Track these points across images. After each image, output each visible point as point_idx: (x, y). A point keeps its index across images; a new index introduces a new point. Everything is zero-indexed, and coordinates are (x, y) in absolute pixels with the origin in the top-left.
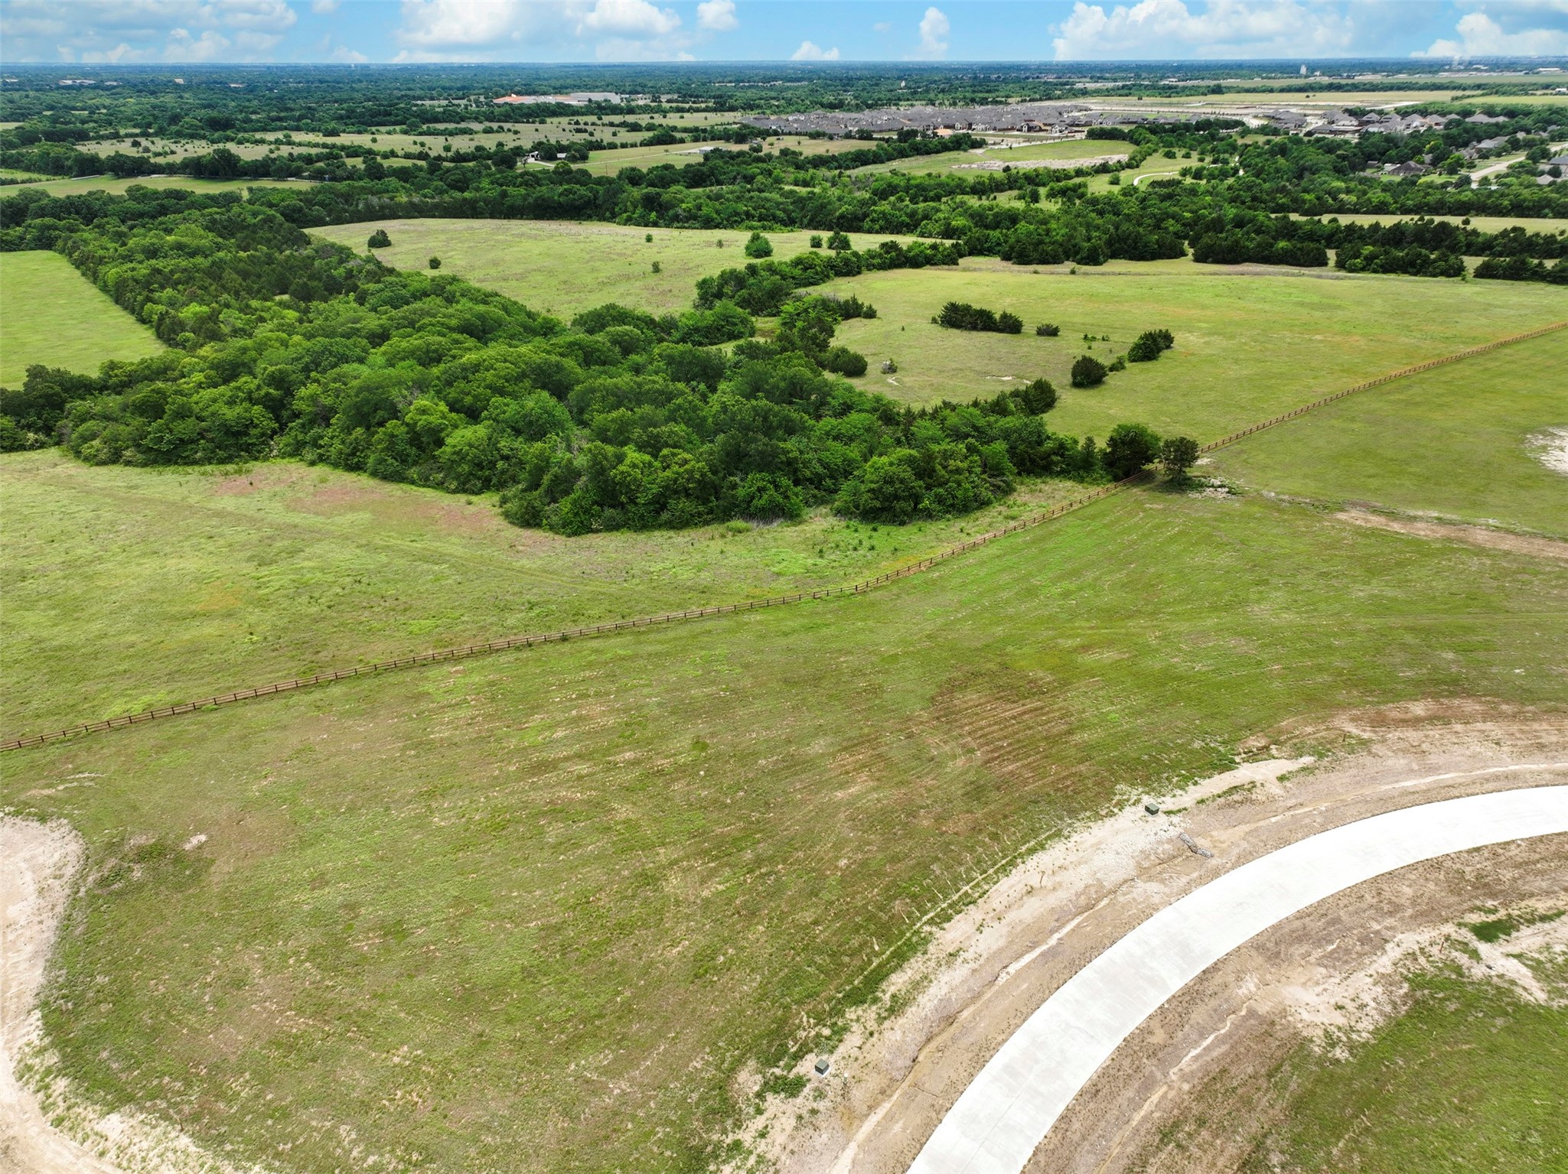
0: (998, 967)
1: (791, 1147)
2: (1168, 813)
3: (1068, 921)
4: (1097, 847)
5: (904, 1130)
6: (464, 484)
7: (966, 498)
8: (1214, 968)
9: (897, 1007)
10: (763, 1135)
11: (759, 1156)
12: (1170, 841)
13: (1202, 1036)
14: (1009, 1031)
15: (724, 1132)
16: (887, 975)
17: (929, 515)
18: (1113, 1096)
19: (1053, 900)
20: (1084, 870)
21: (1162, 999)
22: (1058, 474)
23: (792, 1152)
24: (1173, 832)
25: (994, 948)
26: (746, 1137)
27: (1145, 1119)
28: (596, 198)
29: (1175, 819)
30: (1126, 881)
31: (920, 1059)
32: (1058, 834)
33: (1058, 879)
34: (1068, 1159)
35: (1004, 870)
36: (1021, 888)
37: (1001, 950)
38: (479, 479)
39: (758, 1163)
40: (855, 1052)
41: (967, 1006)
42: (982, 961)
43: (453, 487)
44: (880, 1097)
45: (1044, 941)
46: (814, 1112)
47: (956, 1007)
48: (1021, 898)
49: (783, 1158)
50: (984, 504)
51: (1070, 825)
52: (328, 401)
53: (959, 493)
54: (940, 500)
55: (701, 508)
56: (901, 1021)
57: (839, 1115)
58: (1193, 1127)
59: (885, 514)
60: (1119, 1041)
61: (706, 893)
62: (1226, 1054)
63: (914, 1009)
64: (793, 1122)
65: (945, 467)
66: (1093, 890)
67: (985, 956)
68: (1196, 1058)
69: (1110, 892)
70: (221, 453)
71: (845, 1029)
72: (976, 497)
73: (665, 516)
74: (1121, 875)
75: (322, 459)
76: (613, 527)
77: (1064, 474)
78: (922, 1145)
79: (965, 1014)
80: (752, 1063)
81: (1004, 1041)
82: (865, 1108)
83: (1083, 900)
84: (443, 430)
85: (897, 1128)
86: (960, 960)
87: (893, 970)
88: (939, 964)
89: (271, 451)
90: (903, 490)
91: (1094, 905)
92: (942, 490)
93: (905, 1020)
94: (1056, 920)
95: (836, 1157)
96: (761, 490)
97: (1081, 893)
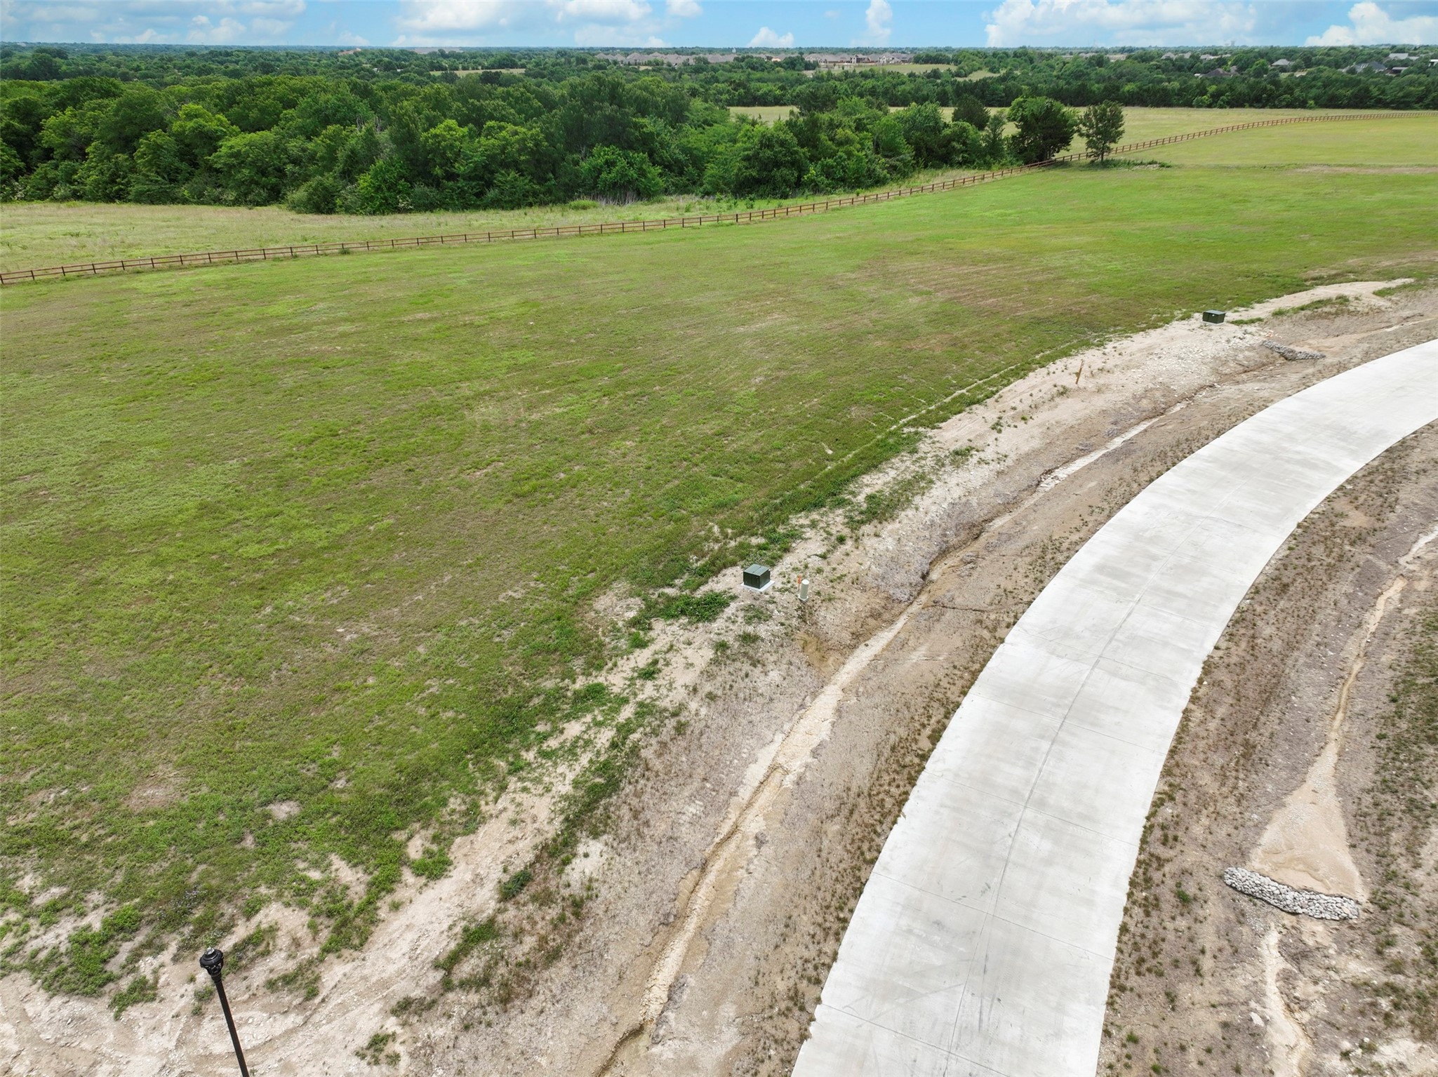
0: (1037, 471)
1: (708, 687)
2: (1238, 323)
3: (1131, 426)
4: (1148, 353)
5: (931, 657)
6: (246, 195)
7: (857, 171)
8: (1404, 447)
9: (880, 510)
10: (647, 675)
11: (641, 705)
12: (1251, 348)
14: (1087, 528)
15: (568, 675)
16: (855, 476)
17: (816, 189)
18: (1316, 591)
19: (1102, 402)
20: (1137, 374)
21: (1338, 480)
22: (960, 164)
23: (711, 697)
24: (1252, 340)
25: (1025, 448)
26: (615, 680)
27: (1392, 617)
29: (1250, 329)
30: (1202, 388)
31: (934, 576)
32: (1086, 344)
33: (1101, 381)
34: (1276, 676)
35: (1017, 375)
36: (1047, 389)
37: (1036, 453)
38: (263, 188)
39: (639, 715)
40: (815, 562)
41: (998, 514)
42: (1009, 462)
43: (231, 198)
44: (871, 622)
45: (1101, 445)
46: (747, 639)
47: (983, 513)
48: (1052, 399)
49: (693, 706)
50: (879, 182)
51: (1101, 336)
52: (82, 130)
53: (851, 164)
54: (828, 172)
55: (536, 187)
56: (890, 527)
57: (798, 645)
59: (762, 188)
60: (1291, 527)
61: (535, 417)
63: (910, 512)
64: (709, 654)
65: (832, 139)
66: (1158, 394)
67: (1013, 456)
69: (1183, 398)
71: (794, 536)
72: (871, 173)
73: (491, 194)
74: (1196, 381)
75: (77, 196)
76: (426, 206)
77: (966, 163)
78: (975, 675)
79: (998, 523)
80: (621, 586)
81: (1083, 540)
82: (846, 637)
83: (1146, 404)
84: (219, 138)
85: (918, 656)
86: (974, 460)
88: (940, 463)
89: (14, 193)
90: (785, 155)
91: (1165, 409)
92: (830, 161)
93: (897, 525)
94: (1115, 423)
95: (802, 706)
96: (610, 164)
97: (1142, 398)
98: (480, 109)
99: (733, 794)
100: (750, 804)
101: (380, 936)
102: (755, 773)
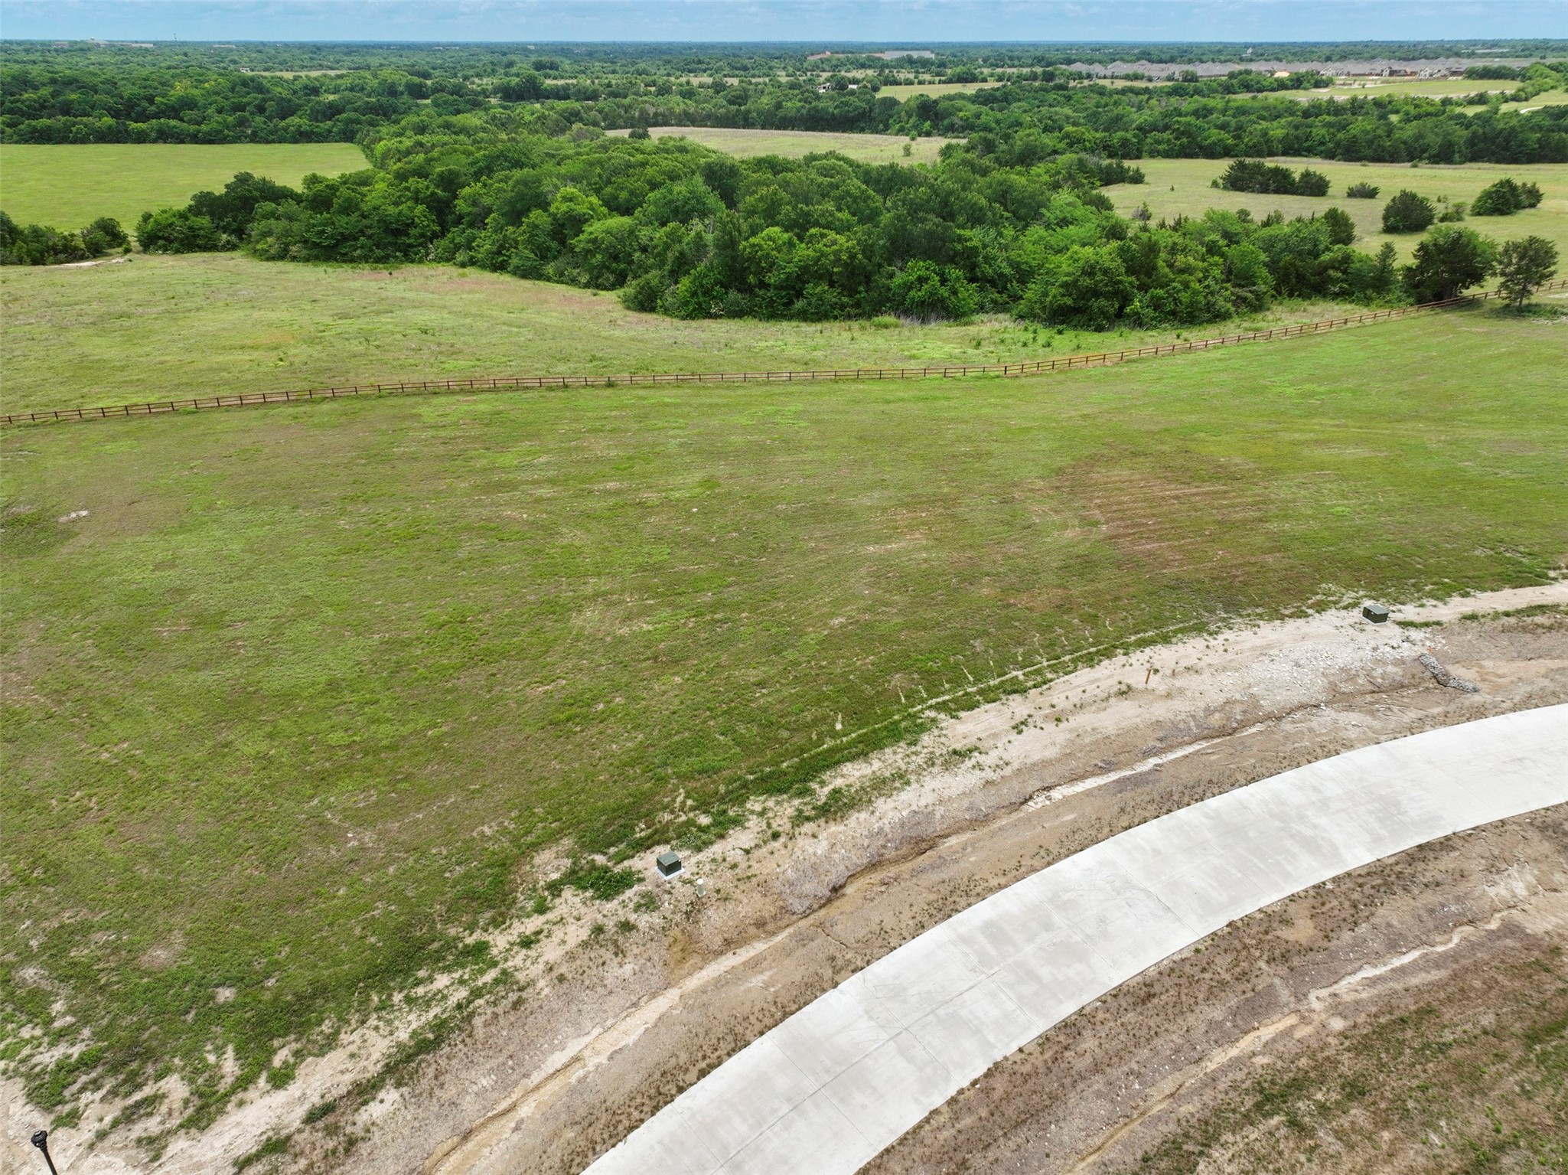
0: (1033, 784)
1: (563, 970)
2: (1405, 624)
3: (1181, 745)
4: (1263, 652)
5: (766, 986)
6: (597, 278)
7: (1192, 304)
8: (1446, 844)
9: (835, 808)
10: (527, 943)
11: (504, 972)
12: (1402, 662)
13: (1394, 946)
14: (1018, 872)
15: (471, 928)
16: (838, 763)
17: (1138, 322)
18: (1179, 1009)
19: (1161, 711)
20: (1228, 679)
21: (1326, 874)
22: (1336, 296)
23: (561, 979)
24: (1407, 651)
25: (1036, 757)
26: (499, 941)
27: (1236, 1063)
28: (871, 110)
29: (1415, 634)
30: (1302, 707)
31: (849, 890)
32: (1200, 629)
33: (1179, 683)
34: (1053, 1098)
35: (1090, 661)
36: (1110, 685)
37: (1046, 763)
38: (613, 272)
39: (497, 981)
40: (738, 856)
41: (958, 830)
42: (1008, 771)
43: (584, 280)
44: (752, 930)
45: (1129, 764)
46: (626, 927)
47: (938, 828)
48: (1108, 698)
49: (541, 983)
50: (1218, 317)
51: (1223, 620)
52: (486, 201)
53: (1185, 297)
54: (1157, 305)
55: (845, 299)
56: (833, 828)
57: (666, 941)
58: (1335, 1096)
59: (1078, 317)
60: (1219, 923)
61: (624, 631)
62: (1440, 985)
63: (863, 815)
64: (584, 934)
65: (1171, 266)
66: (1238, 709)
67: (1016, 765)
68: (1373, 982)
69: (1269, 717)
70: (379, 252)
71: (738, 822)
72: (1209, 307)
73: (799, 304)
74: (1297, 696)
75: (472, 262)
76: (737, 313)
77: (1344, 295)
78: (786, 1015)
79: (953, 841)
80: (567, 843)
81: (1001, 887)
82: (718, 941)
83: (1216, 720)
84: (586, 221)
85: (757, 981)
86: (969, 763)
87: (852, 758)
88: (931, 762)
89: (427, 255)
90: (1106, 285)
91: (1235, 730)
92: (1161, 292)
93: (842, 828)
94: (1160, 740)
95: (634, 1005)
96: (922, 280)
97: (1216, 710)
98: (808, 214)
99: (527, 1076)
100: (537, 1087)
101: (217, 1127)
102: (559, 1059)
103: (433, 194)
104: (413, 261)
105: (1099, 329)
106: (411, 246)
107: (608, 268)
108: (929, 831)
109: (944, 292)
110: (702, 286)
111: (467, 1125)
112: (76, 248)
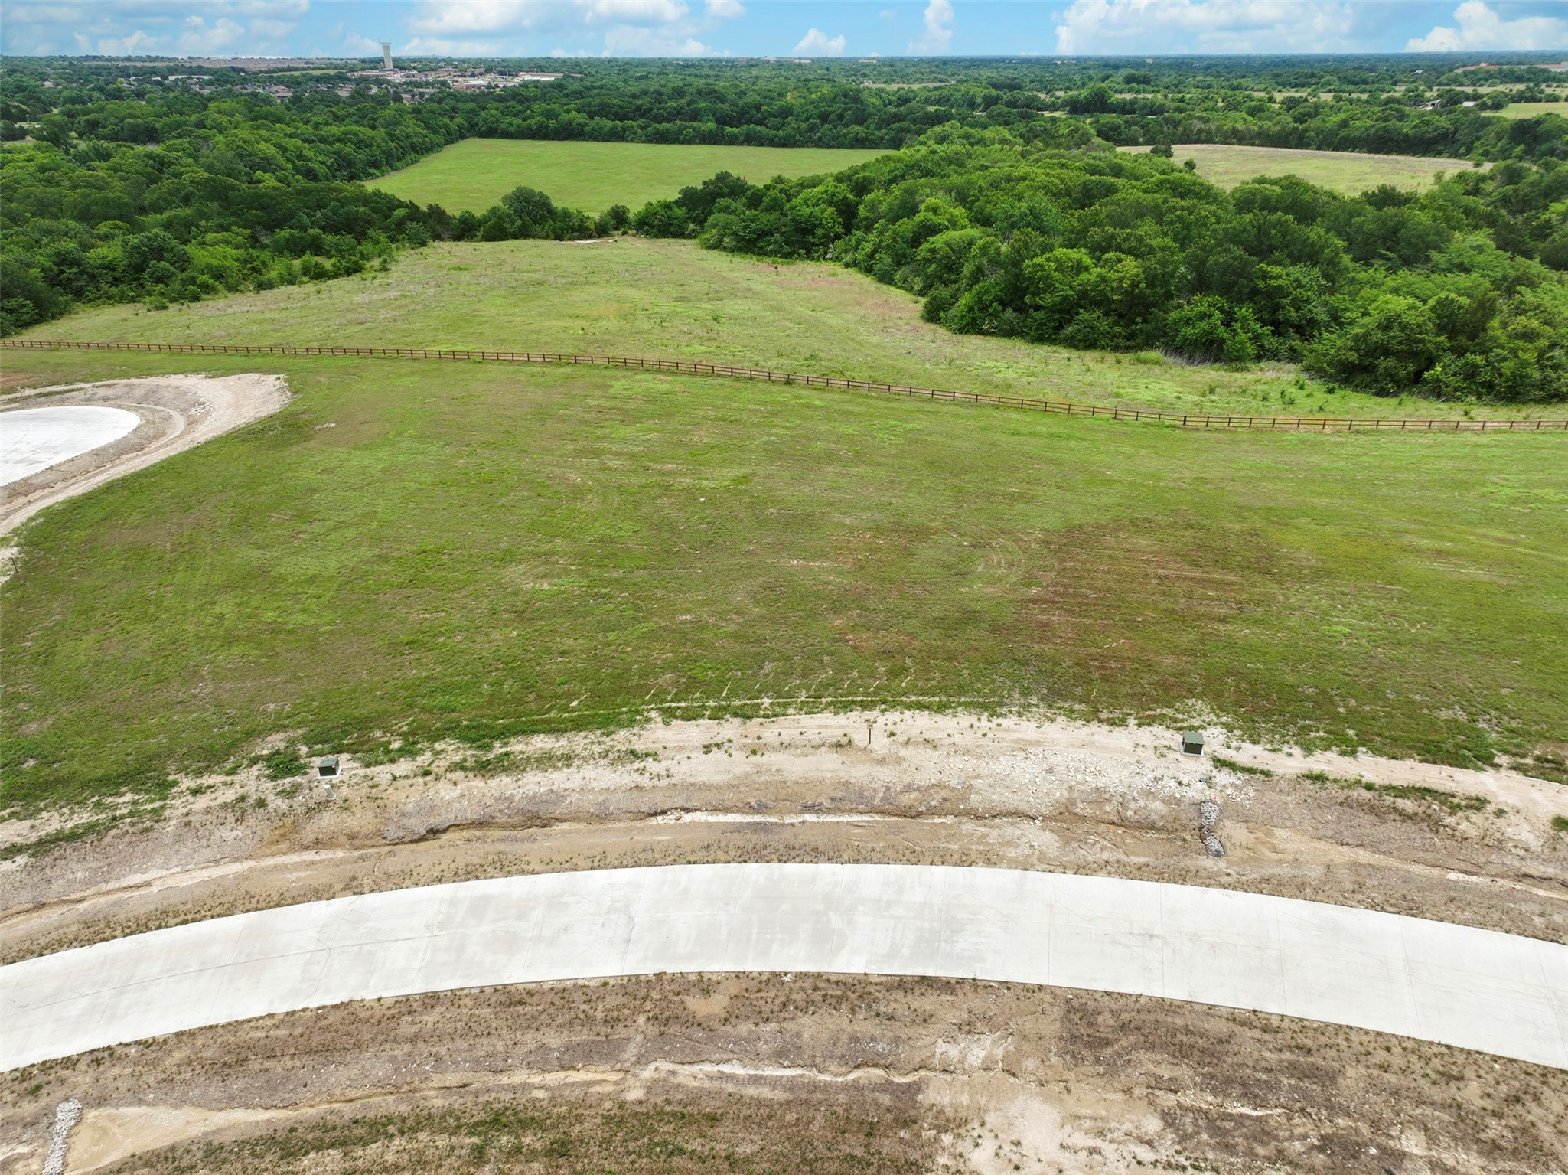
0: (679, 802)
1: (195, 818)
2: (1224, 764)
3: (851, 811)
4: (1023, 747)
5: (294, 881)
9: (493, 767)
10: (197, 791)
11: (163, 806)
12: (1175, 801)
13: (779, 1056)
15: (182, 769)
16: (533, 732)
17: (1437, 392)
18: (532, 1023)
19: (859, 773)
20: (962, 763)
23: (188, 824)
24: (1197, 791)
25: (702, 778)
26: (184, 784)
27: (525, 1087)
29: (1223, 777)
30: (1016, 814)
31: (446, 837)
32: (987, 707)
33: (903, 752)
34: (357, 1046)
35: (844, 708)
36: (834, 734)
37: (704, 787)
39: (152, 810)
40: (385, 780)
41: (575, 819)
42: (664, 782)
43: (917, 288)
44: (343, 839)
45: (781, 813)
46: (262, 803)
47: (559, 811)
48: (819, 746)
49: (173, 822)
51: (1026, 705)
52: (881, 207)
53: (1507, 368)
54: (1470, 374)
55: (1118, 329)
56: (476, 782)
57: (277, 824)
58: (539, 1146)
60: (651, 969)
61: (526, 586)
63: (508, 780)
64: (232, 798)
66: (942, 796)
67: (675, 780)
68: (723, 1077)
69: (968, 813)
70: (787, 249)
71: (415, 754)
72: (1545, 383)
73: (1069, 330)
74: (1019, 802)
75: (854, 263)
76: (1008, 332)
78: (276, 905)
79: (565, 826)
80: (301, 732)
81: (532, 873)
82: (311, 838)
83: (907, 799)
84: (937, 231)
85: (296, 875)
86: (637, 765)
87: (546, 732)
88: (604, 755)
89: (826, 253)
90: (1401, 343)
91: (920, 814)
92: (1478, 359)
93: (482, 784)
94: (833, 800)
95: (215, 861)
97: (918, 789)
98: (1113, 237)
99: (106, 882)
100: (108, 893)
102: (137, 878)
103: (845, 198)
104: (813, 259)
105: (1382, 393)
106: (814, 244)
107: (940, 278)
108: (546, 811)
109: (1222, 332)
110: (981, 302)
111: (44, 900)
112: (587, 228)
